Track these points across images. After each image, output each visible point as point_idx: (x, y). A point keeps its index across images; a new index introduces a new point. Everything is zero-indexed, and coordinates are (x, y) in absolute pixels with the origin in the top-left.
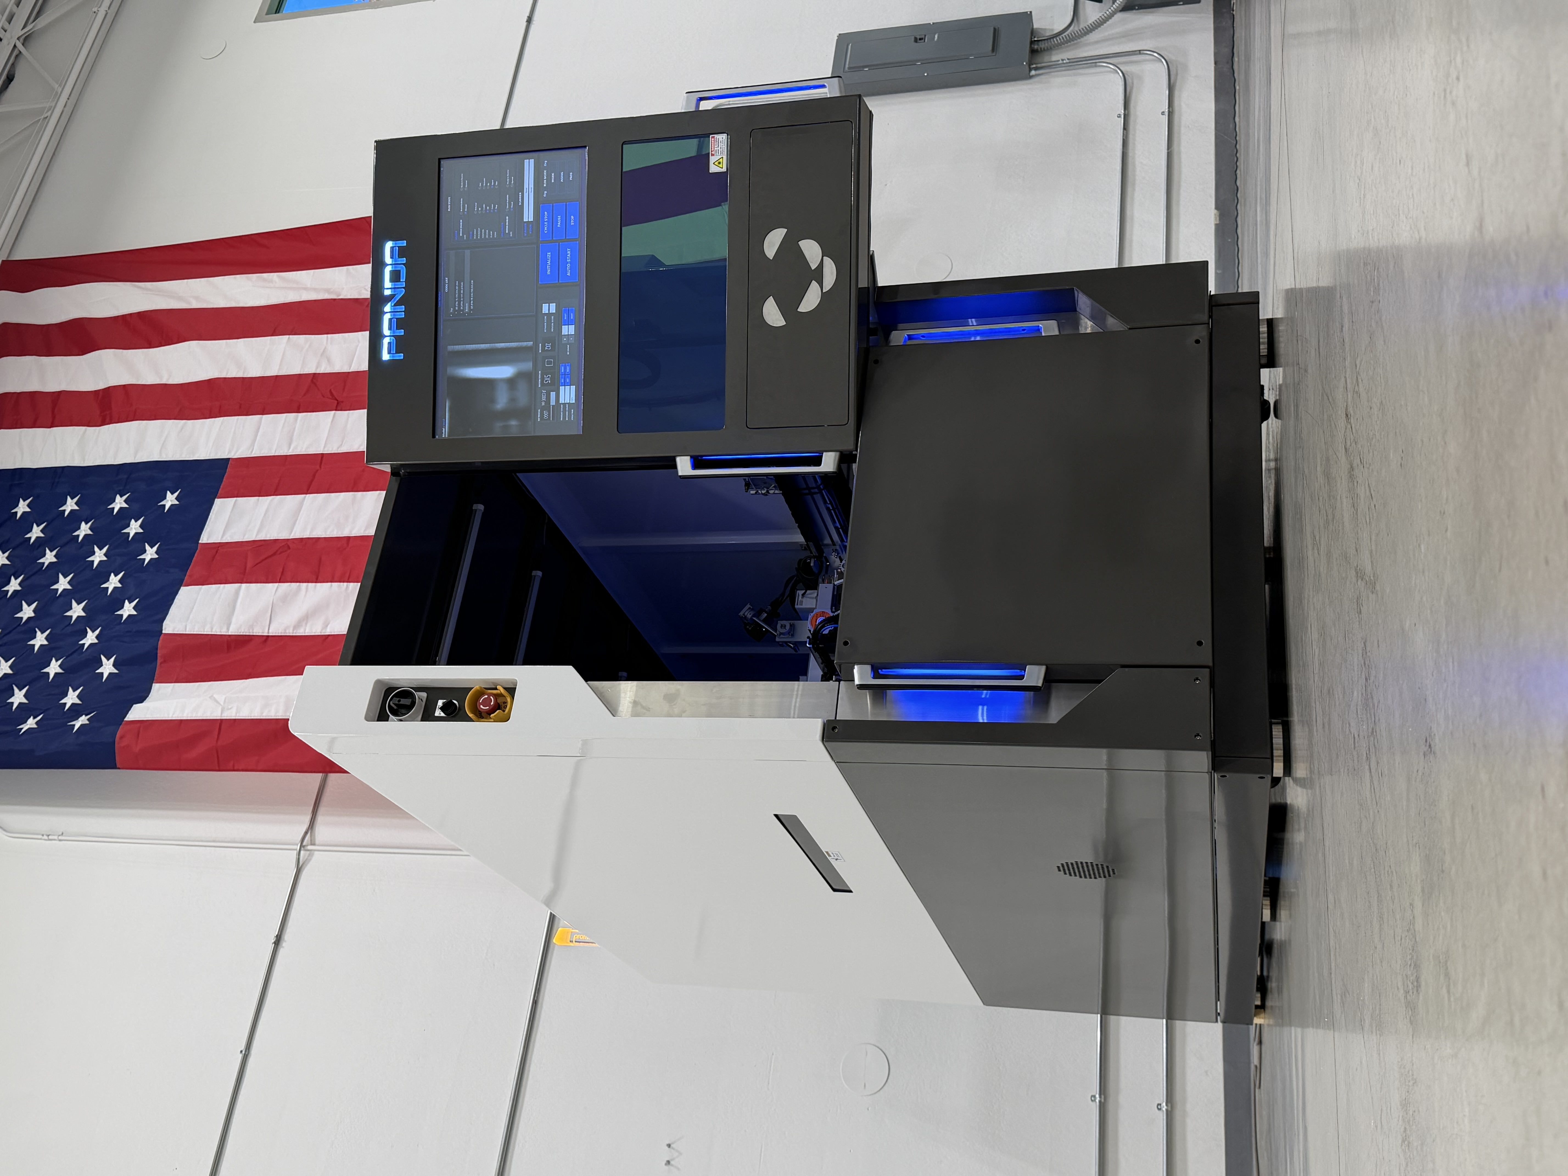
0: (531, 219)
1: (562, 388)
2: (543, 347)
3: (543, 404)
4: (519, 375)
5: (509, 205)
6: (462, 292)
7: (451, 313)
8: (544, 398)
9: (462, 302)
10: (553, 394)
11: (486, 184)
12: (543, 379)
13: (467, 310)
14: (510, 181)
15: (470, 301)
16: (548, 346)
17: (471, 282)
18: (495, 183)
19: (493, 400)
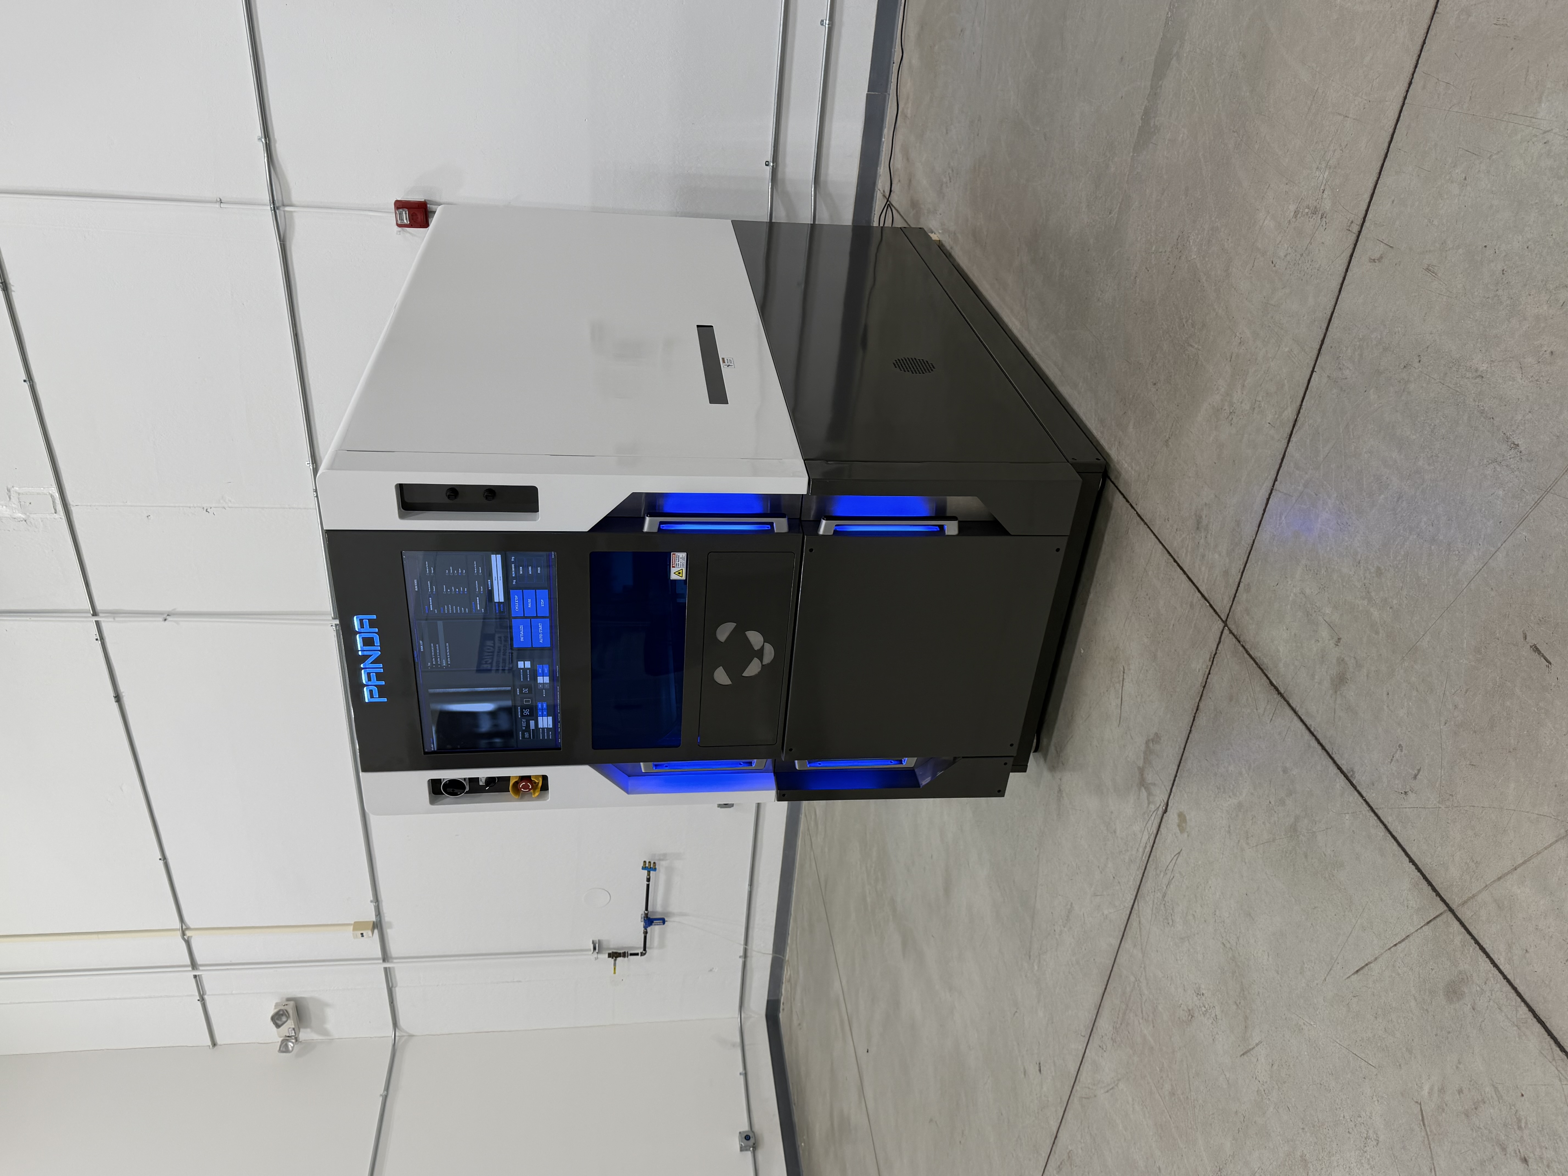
0: (502, 600)
1: (540, 719)
2: (521, 691)
3: (524, 728)
4: (500, 710)
5: (478, 588)
6: (438, 651)
7: (429, 667)
8: (524, 724)
9: (439, 659)
10: (532, 723)
11: (454, 572)
12: (522, 712)
13: (444, 665)
14: (478, 570)
15: (447, 658)
16: (525, 690)
17: (446, 645)
18: (462, 571)
19: (477, 726)
